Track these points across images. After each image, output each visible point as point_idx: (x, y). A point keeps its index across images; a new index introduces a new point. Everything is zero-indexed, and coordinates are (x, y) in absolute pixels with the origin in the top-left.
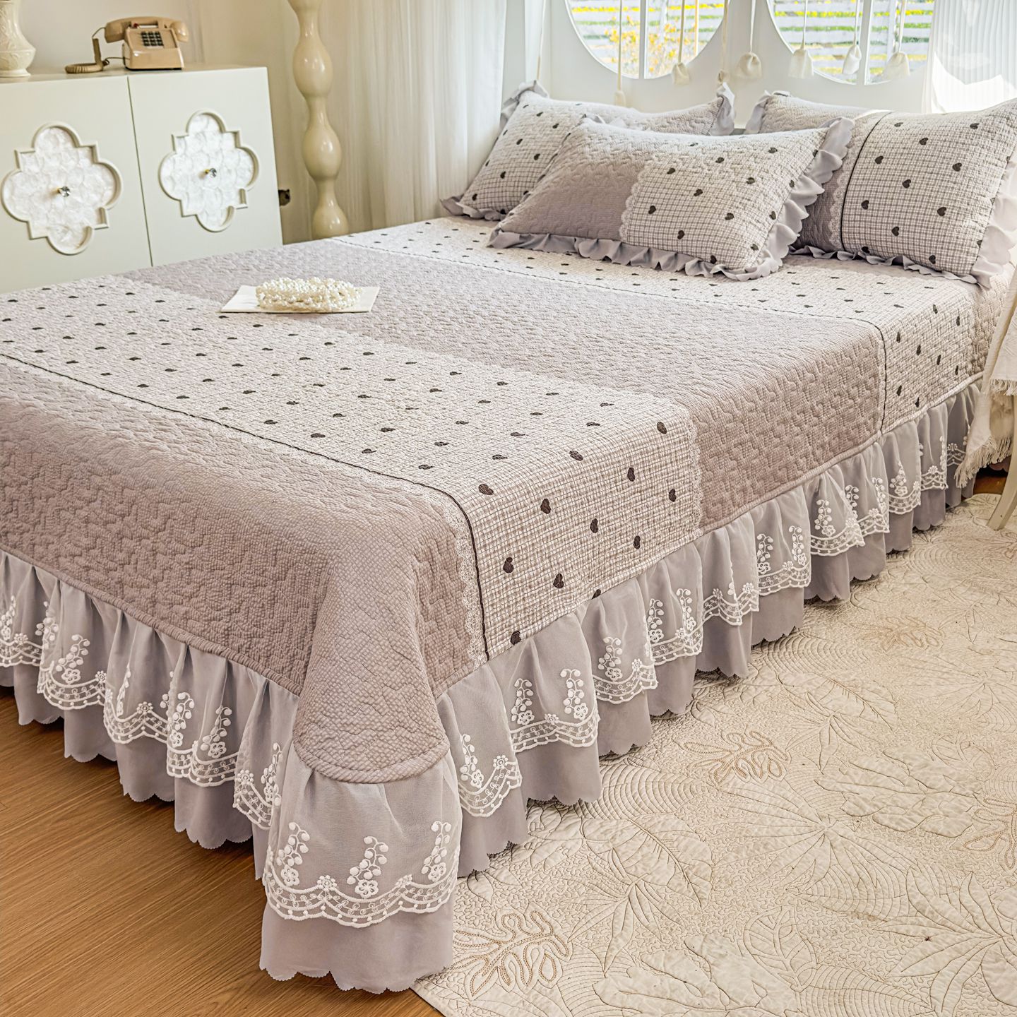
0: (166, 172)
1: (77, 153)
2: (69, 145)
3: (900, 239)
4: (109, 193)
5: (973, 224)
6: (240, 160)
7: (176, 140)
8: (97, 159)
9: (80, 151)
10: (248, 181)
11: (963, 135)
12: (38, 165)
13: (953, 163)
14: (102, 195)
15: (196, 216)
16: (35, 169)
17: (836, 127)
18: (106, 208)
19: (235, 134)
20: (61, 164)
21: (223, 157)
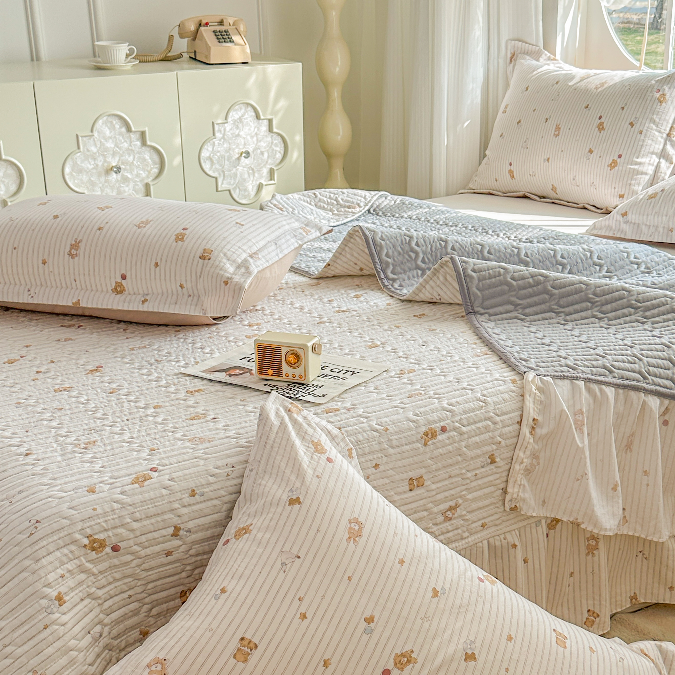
0: (205, 154)
1: (130, 138)
2: (124, 130)
4: (156, 171)
6: (272, 143)
7: (216, 127)
8: (146, 142)
9: (132, 136)
10: (278, 161)
12: (96, 146)
14: (149, 172)
15: (229, 191)
16: (94, 149)
18: (151, 183)
19: (270, 121)
20: (116, 145)
21: (257, 140)
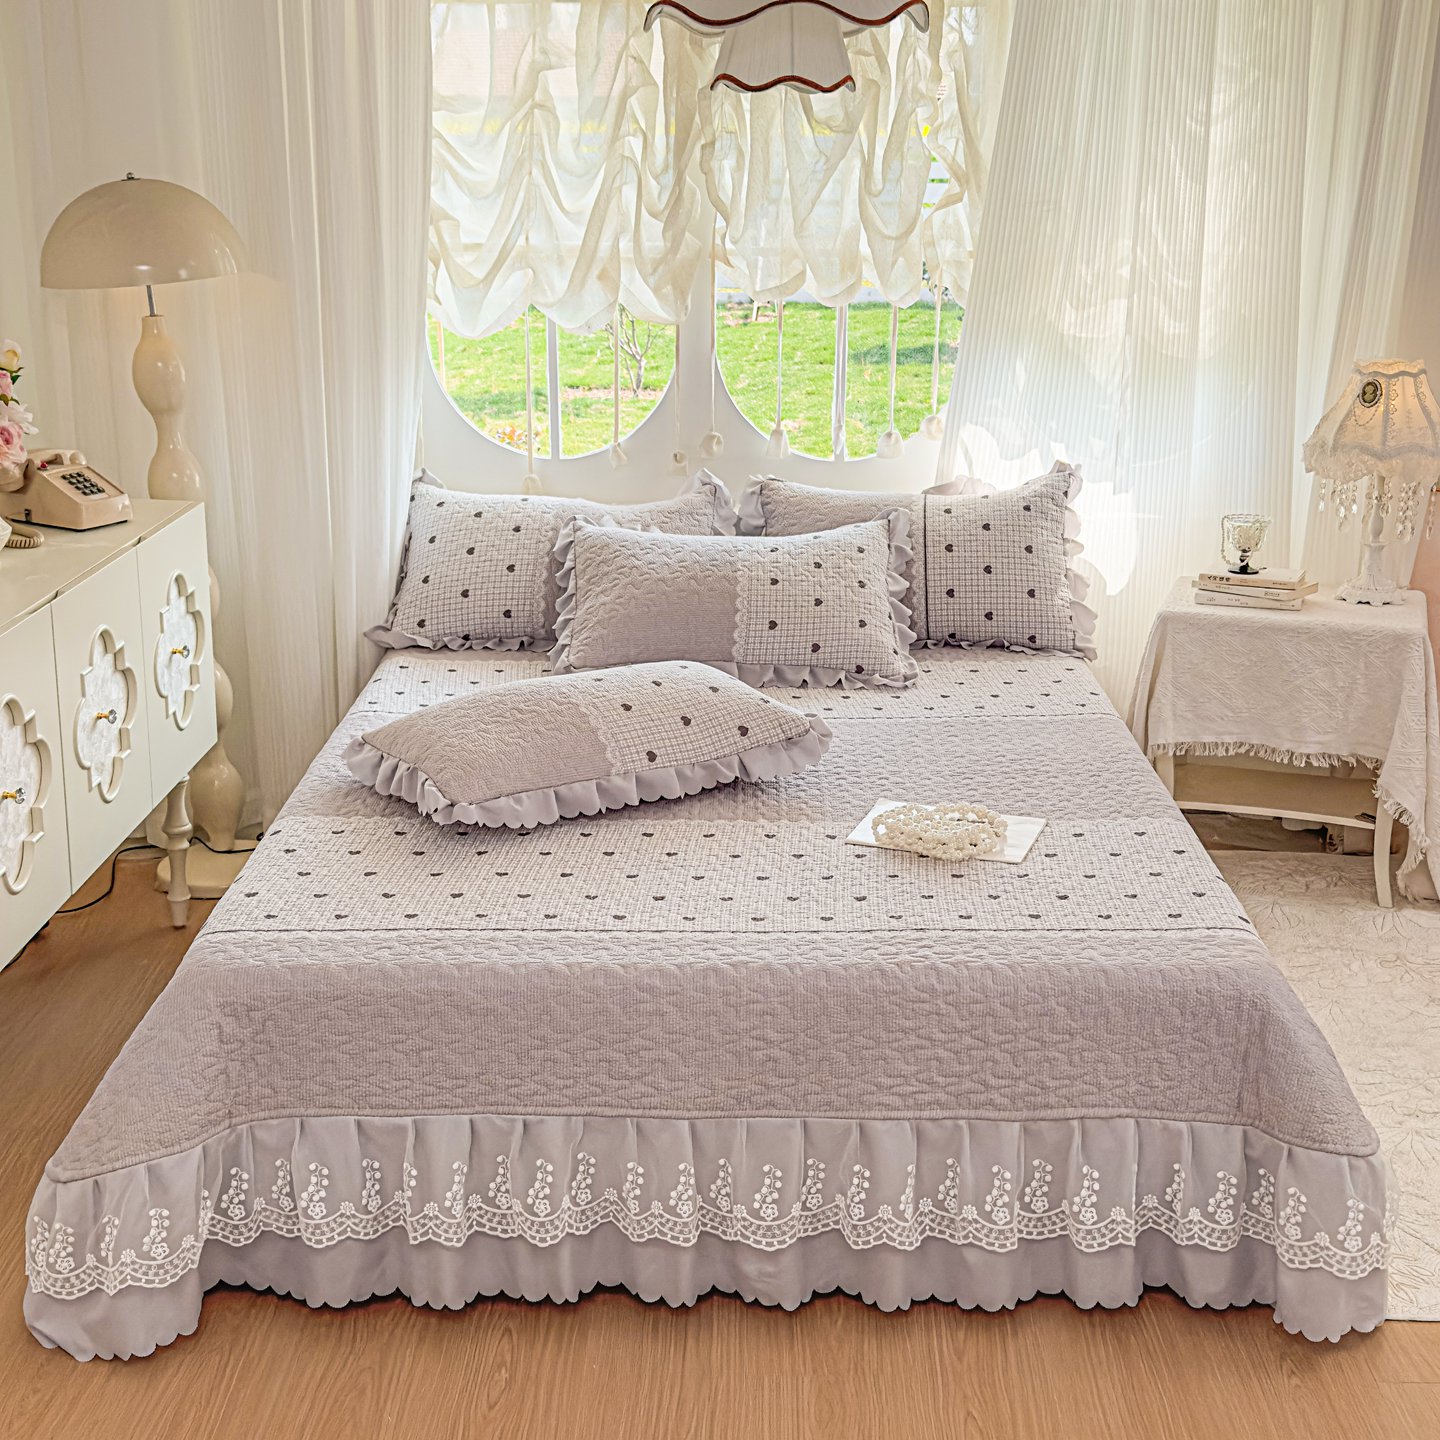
2: (101, 652)
3: (994, 623)
5: (1061, 602)
6: (189, 627)
8: (119, 665)
11: (1021, 518)
13: (1024, 546)
15: (174, 713)
17: (897, 518)
19: (190, 595)
